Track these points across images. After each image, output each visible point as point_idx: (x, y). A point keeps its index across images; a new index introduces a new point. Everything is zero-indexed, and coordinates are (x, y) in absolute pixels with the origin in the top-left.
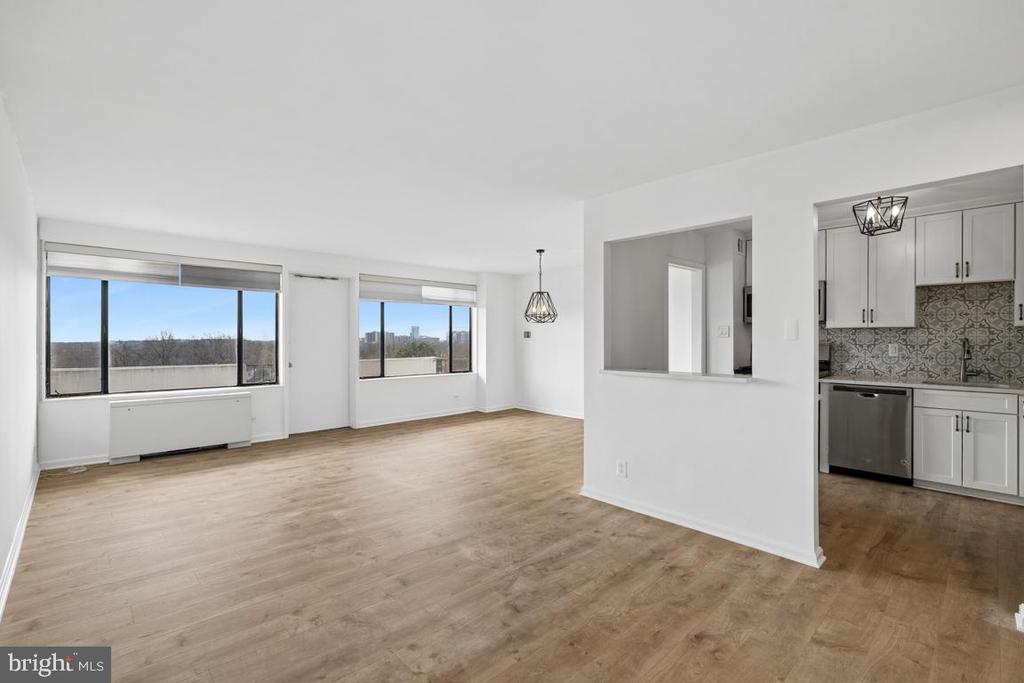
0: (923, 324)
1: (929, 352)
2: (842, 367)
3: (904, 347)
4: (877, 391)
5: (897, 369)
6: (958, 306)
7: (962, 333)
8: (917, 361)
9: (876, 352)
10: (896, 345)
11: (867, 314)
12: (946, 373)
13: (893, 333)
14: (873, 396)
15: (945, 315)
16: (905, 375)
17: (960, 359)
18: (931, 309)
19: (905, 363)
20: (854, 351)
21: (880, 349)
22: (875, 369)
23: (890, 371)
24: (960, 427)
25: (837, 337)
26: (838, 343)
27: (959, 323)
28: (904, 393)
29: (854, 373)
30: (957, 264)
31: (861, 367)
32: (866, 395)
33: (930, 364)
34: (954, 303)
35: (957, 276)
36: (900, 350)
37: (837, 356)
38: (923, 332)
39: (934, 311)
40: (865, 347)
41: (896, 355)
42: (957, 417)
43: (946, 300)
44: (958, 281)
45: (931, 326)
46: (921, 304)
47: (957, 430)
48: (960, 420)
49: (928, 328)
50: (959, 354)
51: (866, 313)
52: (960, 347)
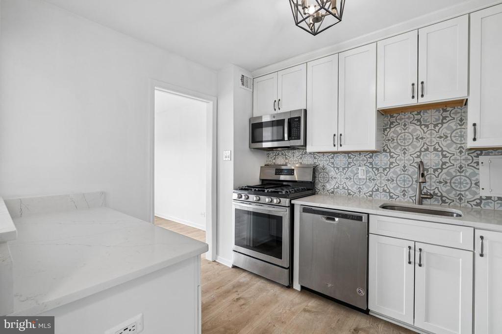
0: (386, 148)
1: (391, 175)
2: (324, 187)
3: (370, 170)
4: (338, 215)
5: (365, 190)
6: (415, 130)
7: (418, 157)
8: (381, 183)
9: (349, 174)
10: (364, 168)
11: (338, 138)
12: (404, 195)
13: (362, 157)
14: (334, 220)
15: (405, 139)
16: (371, 196)
17: (416, 181)
18: (392, 134)
19: (371, 185)
20: (332, 173)
21: (352, 171)
22: (348, 189)
23: (360, 192)
24: (412, 260)
25: (321, 161)
26: (321, 166)
27: (416, 147)
28: (359, 218)
29: (333, 192)
30: (413, 85)
31: (338, 188)
32: (328, 219)
33: (391, 186)
34: (411, 128)
35: (413, 97)
36: (367, 172)
37: (320, 177)
38: (386, 156)
39: (395, 136)
40: (341, 169)
41: (364, 177)
42: (410, 247)
43: (405, 125)
44: (414, 102)
45: (392, 150)
46: (385, 130)
47: (410, 263)
48: (412, 252)
49: (390, 152)
50: (415, 176)
51: (336, 137)
52: (416, 170)
